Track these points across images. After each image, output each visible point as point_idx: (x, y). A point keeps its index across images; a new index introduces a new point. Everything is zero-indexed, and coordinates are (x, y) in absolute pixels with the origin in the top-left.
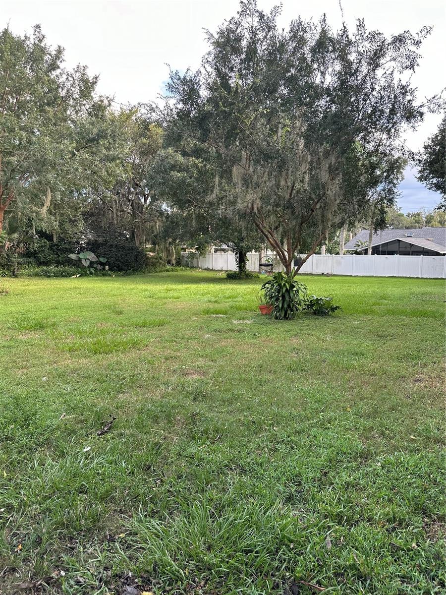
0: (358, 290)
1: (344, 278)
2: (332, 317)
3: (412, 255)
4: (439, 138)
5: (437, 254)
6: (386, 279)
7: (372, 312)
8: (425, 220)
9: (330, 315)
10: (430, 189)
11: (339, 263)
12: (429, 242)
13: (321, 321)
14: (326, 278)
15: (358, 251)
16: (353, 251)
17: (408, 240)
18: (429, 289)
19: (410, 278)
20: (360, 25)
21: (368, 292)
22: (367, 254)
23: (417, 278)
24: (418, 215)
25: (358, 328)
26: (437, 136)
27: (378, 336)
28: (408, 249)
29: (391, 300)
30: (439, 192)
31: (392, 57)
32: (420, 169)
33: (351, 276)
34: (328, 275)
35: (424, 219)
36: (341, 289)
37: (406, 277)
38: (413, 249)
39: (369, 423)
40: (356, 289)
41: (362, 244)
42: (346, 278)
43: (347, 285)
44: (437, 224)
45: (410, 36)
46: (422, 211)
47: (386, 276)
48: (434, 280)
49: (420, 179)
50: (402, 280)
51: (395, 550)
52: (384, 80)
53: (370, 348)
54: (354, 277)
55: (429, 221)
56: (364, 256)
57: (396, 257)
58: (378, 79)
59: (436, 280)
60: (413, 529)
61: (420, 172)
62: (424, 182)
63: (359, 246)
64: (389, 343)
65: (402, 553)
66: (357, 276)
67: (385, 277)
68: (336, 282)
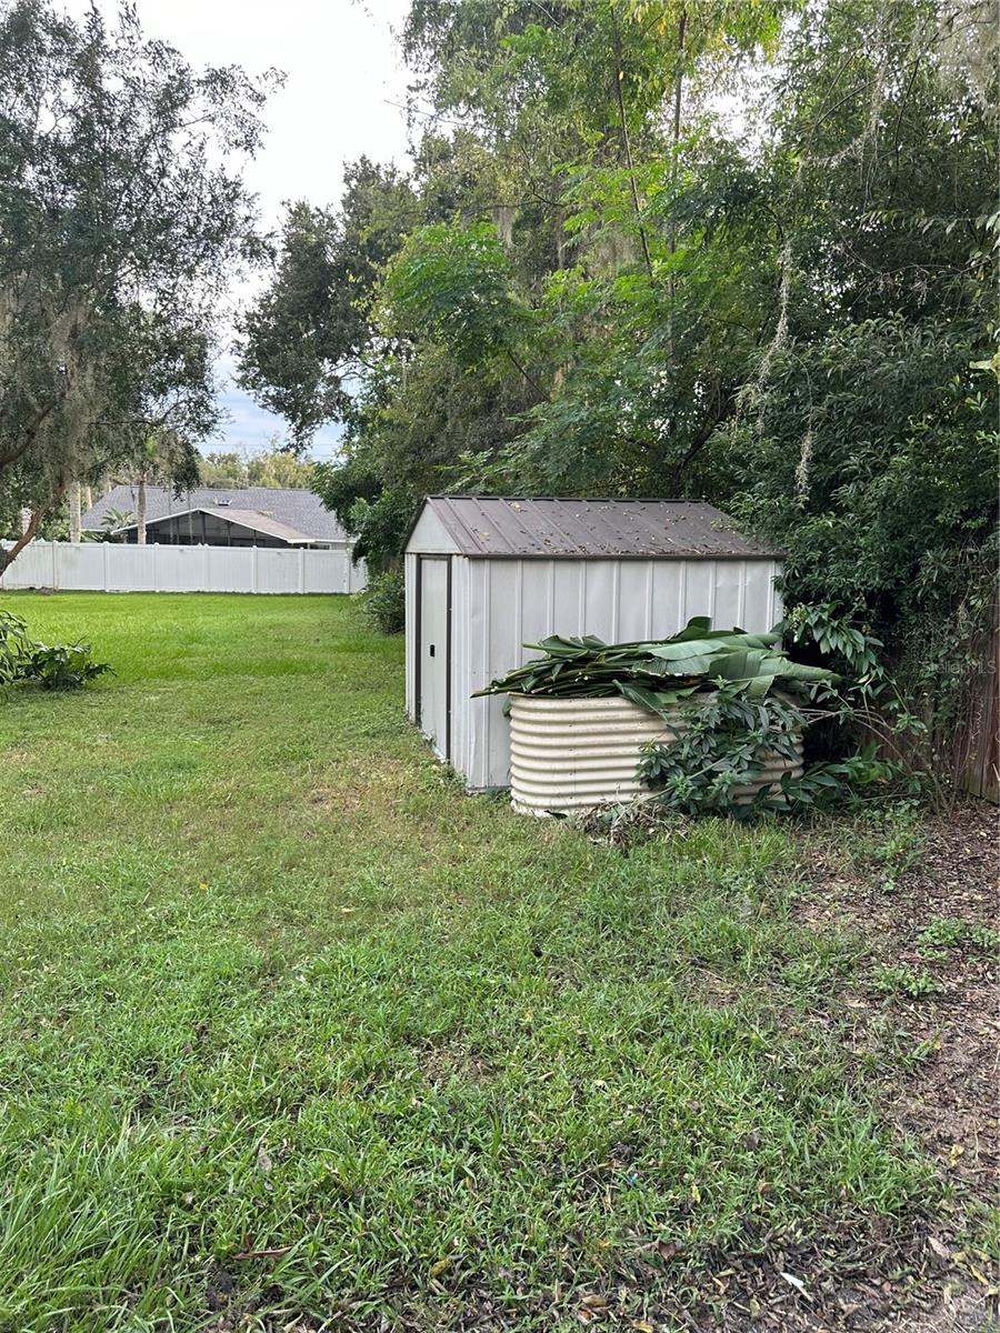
0: (131, 625)
1: (87, 597)
2: (92, 690)
3: (232, 545)
4: (273, 301)
5: (283, 544)
6: (186, 598)
7: (182, 673)
8: (248, 471)
9: (86, 688)
10: (264, 407)
11: (70, 562)
12: (264, 518)
13: (67, 703)
14: (43, 598)
15: (112, 533)
16: (99, 533)
17: (223, 514)
18: (281, 617)
19: (234, 594)
20: (129, 16)
21: (155, 629)
22: (136, 543)
23: (250, 594)
24: (233, 458)
25: (159, 709)
26: (269, 298)
27: (212, 722)
28: (224, 533)
29: (212, 643)
30: (282, 415)
31: (207, 114)
32: (239, 361)
33: (102, 592)
34: (44, 592)
35: (245, 468)
36: (89, 624)
37: (226, 593)
38: (234, 533)
39: (253, 904)
40: (127, 624)
41: (120, 518)
42: (93, 597)
43: (101, 614)
44: (272, 480)
45: (243, 78)
46: (239, 451)
47: (184, 591)
48: (283, 599)
49: (242, 382)
50: (219, 599)
51: (386, 1122)
52: (188, 158)
53: (202, 750)
54: (111, 594)
55: (255, 475)
56: (125, 545)
57: (203, 550)
58: (175, 153)
59: (287, 598)
60: (404, 1074)
61: (241, 368)
62: (250, 391)
63: (113, 522)
64: (237, 733)
65: (398, 1123)
66: (118, 593)
67: (182, 593)
68: (70, 607)
